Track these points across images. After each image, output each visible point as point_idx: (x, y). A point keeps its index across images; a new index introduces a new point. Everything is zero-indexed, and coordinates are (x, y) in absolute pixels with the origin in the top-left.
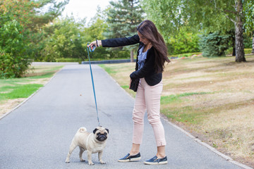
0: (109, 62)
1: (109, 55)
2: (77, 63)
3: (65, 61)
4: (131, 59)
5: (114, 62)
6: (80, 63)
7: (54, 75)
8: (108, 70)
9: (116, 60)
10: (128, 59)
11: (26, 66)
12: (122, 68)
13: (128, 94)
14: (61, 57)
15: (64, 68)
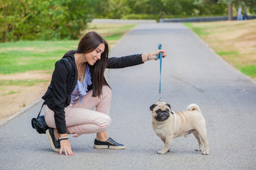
0: (198, 21)
1: (197, 11)
2: (154, 21)
3: (138, 19)
4: (229, 16)
5: (205, 20)
6: (158, 21)
7: (124, 37)
8: (197, 31)
9: (208, 17)
10: (225, 15)
11: (85, 23)
12: (217, 27)
13: (227, 64)
14: (131, 13)
15: (136, 28)
